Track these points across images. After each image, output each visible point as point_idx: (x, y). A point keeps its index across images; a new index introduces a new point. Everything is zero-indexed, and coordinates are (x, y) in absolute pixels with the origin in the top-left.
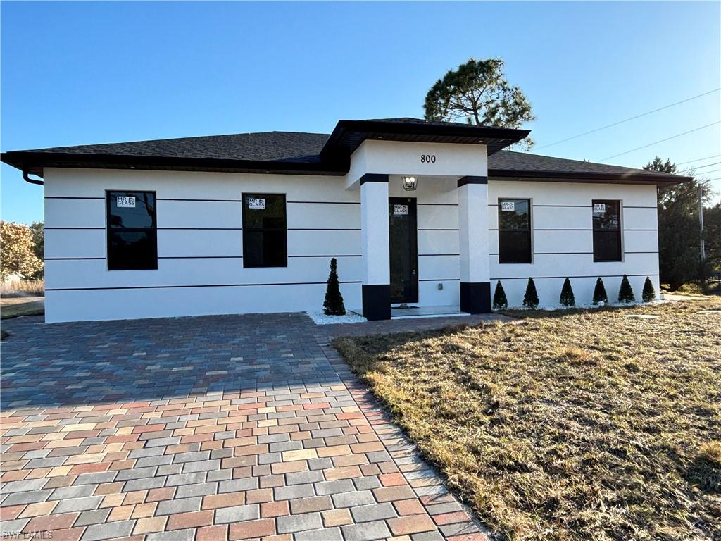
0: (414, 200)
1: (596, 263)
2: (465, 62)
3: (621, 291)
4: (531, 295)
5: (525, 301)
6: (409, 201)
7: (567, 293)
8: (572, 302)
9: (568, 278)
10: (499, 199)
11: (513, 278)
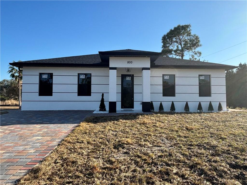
0: (133, 75)
1: (200, 97)
2: (176, 26)
3: (209, 107)
4: (173, 107)
5: (171, 109)
6: (132, 75)
7: (187, 107)
8: (188, 110)
9: (187, 102)
10: (163, 75)
11: (167, 101)
